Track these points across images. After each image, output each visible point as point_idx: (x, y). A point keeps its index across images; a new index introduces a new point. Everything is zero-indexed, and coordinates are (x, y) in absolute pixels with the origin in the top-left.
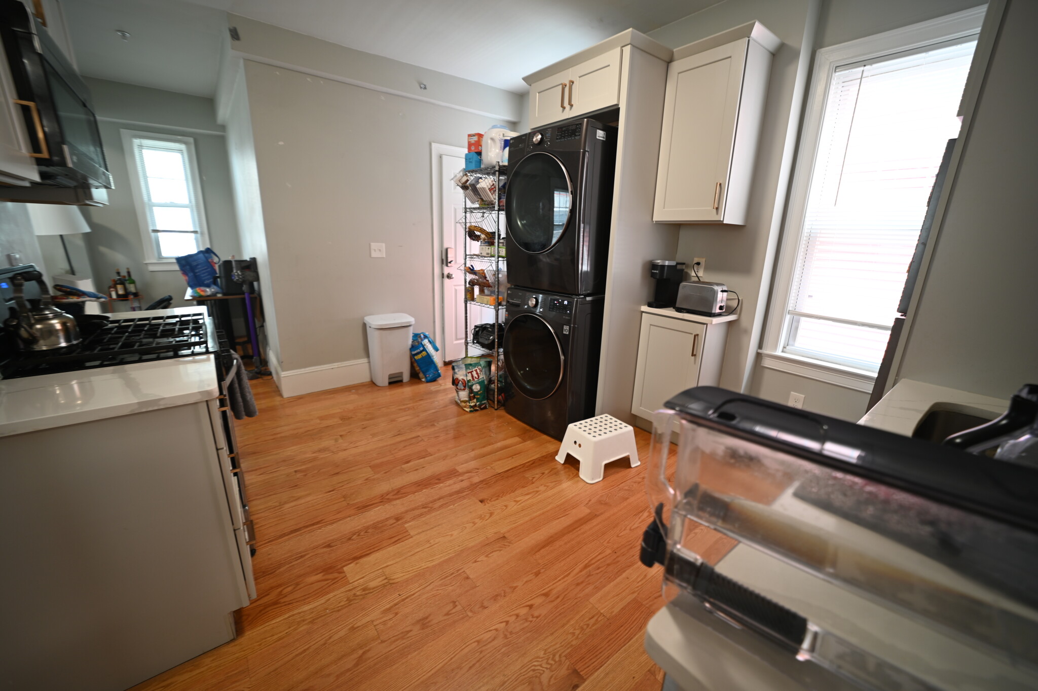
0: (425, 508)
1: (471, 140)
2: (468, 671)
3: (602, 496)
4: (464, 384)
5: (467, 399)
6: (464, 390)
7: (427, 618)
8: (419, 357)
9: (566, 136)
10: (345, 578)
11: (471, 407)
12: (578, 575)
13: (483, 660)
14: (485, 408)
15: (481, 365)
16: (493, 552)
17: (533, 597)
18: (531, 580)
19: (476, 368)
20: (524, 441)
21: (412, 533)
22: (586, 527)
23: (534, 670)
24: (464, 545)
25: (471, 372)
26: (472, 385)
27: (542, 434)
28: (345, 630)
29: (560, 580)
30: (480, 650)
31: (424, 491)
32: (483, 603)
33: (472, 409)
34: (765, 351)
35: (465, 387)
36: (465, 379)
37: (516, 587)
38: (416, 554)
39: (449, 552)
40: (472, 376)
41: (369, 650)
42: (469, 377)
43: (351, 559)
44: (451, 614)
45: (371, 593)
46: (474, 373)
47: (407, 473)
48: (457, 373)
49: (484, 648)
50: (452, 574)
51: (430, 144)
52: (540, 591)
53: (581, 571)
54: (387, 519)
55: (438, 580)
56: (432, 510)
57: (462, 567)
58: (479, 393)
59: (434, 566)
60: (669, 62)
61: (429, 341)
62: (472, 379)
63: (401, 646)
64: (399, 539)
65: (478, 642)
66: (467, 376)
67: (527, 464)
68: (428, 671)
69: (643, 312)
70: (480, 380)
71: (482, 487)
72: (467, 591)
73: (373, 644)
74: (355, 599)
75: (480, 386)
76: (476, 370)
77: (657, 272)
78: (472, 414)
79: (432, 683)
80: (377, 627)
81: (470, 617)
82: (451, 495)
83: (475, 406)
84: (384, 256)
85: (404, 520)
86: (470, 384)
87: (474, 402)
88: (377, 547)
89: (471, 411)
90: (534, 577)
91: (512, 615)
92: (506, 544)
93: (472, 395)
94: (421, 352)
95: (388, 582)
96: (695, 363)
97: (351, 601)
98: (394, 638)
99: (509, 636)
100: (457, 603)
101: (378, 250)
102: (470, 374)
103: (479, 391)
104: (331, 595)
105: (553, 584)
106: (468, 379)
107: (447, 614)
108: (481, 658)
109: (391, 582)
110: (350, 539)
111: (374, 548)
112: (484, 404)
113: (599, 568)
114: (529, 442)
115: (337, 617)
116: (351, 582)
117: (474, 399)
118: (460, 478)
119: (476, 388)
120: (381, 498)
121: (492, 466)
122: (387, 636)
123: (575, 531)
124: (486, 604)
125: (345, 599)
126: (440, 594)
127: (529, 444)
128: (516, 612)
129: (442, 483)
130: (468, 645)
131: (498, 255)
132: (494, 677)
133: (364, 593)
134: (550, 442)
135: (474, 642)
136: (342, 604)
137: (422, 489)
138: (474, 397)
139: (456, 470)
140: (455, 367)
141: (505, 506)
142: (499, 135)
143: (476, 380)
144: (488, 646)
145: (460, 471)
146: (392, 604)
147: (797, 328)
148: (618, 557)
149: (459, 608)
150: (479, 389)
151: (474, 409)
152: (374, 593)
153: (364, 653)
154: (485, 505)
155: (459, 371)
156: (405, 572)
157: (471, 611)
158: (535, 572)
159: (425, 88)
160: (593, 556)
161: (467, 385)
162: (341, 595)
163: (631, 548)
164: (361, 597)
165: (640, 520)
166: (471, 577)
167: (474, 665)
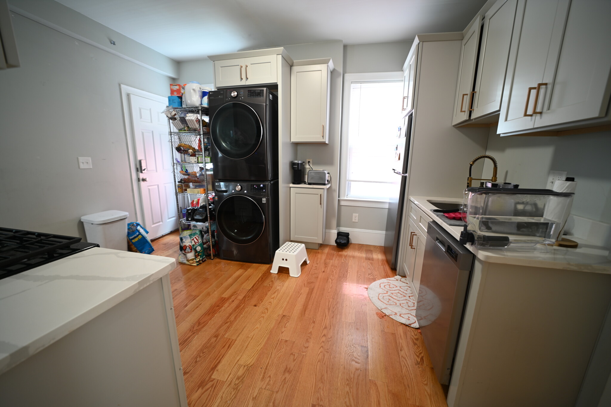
0: (226, 323)
1: (173, 88)
2: (327, 374)
3: (307, 280)
4: (191, 248)
5: (194, 258)
6: (191, 252)
7: (287, 368)
8: (136, 239)
9: (254, 95)
10: (219, 381)
11: (198, 262)
12: (329, 314)
13: (328, 366)
14: (205, 260)
15: (197, 234)
16: (286, 324)
17: (321, 332)
18: (314, 326)
19: (195, 236)
20: (246, 270)
21: (234, 338)
22: (314, 295)
23: (349, 356)
24: (269, 329)
25: (193, 239)
26: (196, 248)
27: (252, 264)
28: (250, 403)
29: (325, 320)
30: (323, 364)
31: (216, 315)
32: (305, 346)
33: (198, 263)
34: (341, 198)
35: (191, 250)
36: (191, 244)
37: (311, 332)
38: (248, 346)
39: (265, 335)
40: (195, 242)
41: (275, 400)
42: (193, 243)
43: (211, 370)
44: (296, 359)
45: (244, 377)
46: (195, 239)
47: (193, 311)
48: (185, 242)
49: (324, 362)
50: (277, 343)
51: (120, 85)
52: (322, 328)
53: (329, 312)
54: (209, 340)
55: (273, 350)
56: (232, 323)
57: (278, 338)
58: (201, 251)
59: (264, 346)
60: (291, 66)
61: (141, 227)
62: (195, 244)
63: (288, 387)
64: (229, 345)
65: (319, 361)
66: (191, 242)
67: (260, 280)
68: (312, 386)
69: (290, 187)
70: (200, 243)
71: (248, 300)
72: (292, 346)
73: (274, 396)
74: (238, 387)
75: (201, 247)
76: (196, 238)
77: (297, 166)
78: (199, 267)
79: (319, 389)
80: (267, 388)
81: (306, 355)
82: (235, 310)
83: (200, 260)
84: (91, 167)
85: (221, 335)
86: (194, 247)
87: (199, 258)
88: (220, 356)
89: (197, 265)
90: (314, 324)
91: (321, 343)
92: (288, 318)
93: (197, 254)
94: (138, 236)
95: (248, 367)
96: (321, 208)
97: (237, 388)
98: (281, 386)
99: (328, 351)
100: (293, 353)
101: (86, 163)
102: (193, 240)
103: (200, 251)
104: (220, 394)
105: (324, 322)
106: (193, 244)
107: (294, 360)
108: (327, 366)
109: (249, 366)
110: (196, 362)
111: (219, 357)
112: (204, 258)
113: (334, 308)
114: (249, 269)
115: (238, 400)
116: (225, 380)
117: (198, 256)
118: (231, 300)
119: (199, 249)
120: (191, 332)
121: (242, 287)
122: (277, 388)
123: (311, 299)
124: (306, 345)
125: (233, 390)
126: (281, 355)
127: (250, 271)
128: (321, 341)
129: (222, 307)
130: (317, 365)
131: (205, 162)
132: (339, 369)
133: (240, 380)
134: (260, 266)
135: (318, 362)
136: (233, 393)
137: (213, 316)
138: (198, 255)
139: (223, 298)
140: (183, 238)
141: (270, 302)
142: (198, 88)
143: (197, 244)
144: (325, 360)
145: (226, 297)
146: (262, 374)
147: (350, 187)
148: (336, 300)
149: (296, 355)
150: (200, 249)
151: (199, 263)
152: (246, 376)
153: (273, 403)
154: (259, 307)
155: (186, 240)
156: (252, 357)
157: (303, 352)
158: (312, 322)
159: (114, 44)
160: (328, 304)
161: (192, 248)
162: (227, 390)
163: (337, 295)
164: (241, 383)
165: (330, 283)
166: (287, 339)
167: (327, 370)
